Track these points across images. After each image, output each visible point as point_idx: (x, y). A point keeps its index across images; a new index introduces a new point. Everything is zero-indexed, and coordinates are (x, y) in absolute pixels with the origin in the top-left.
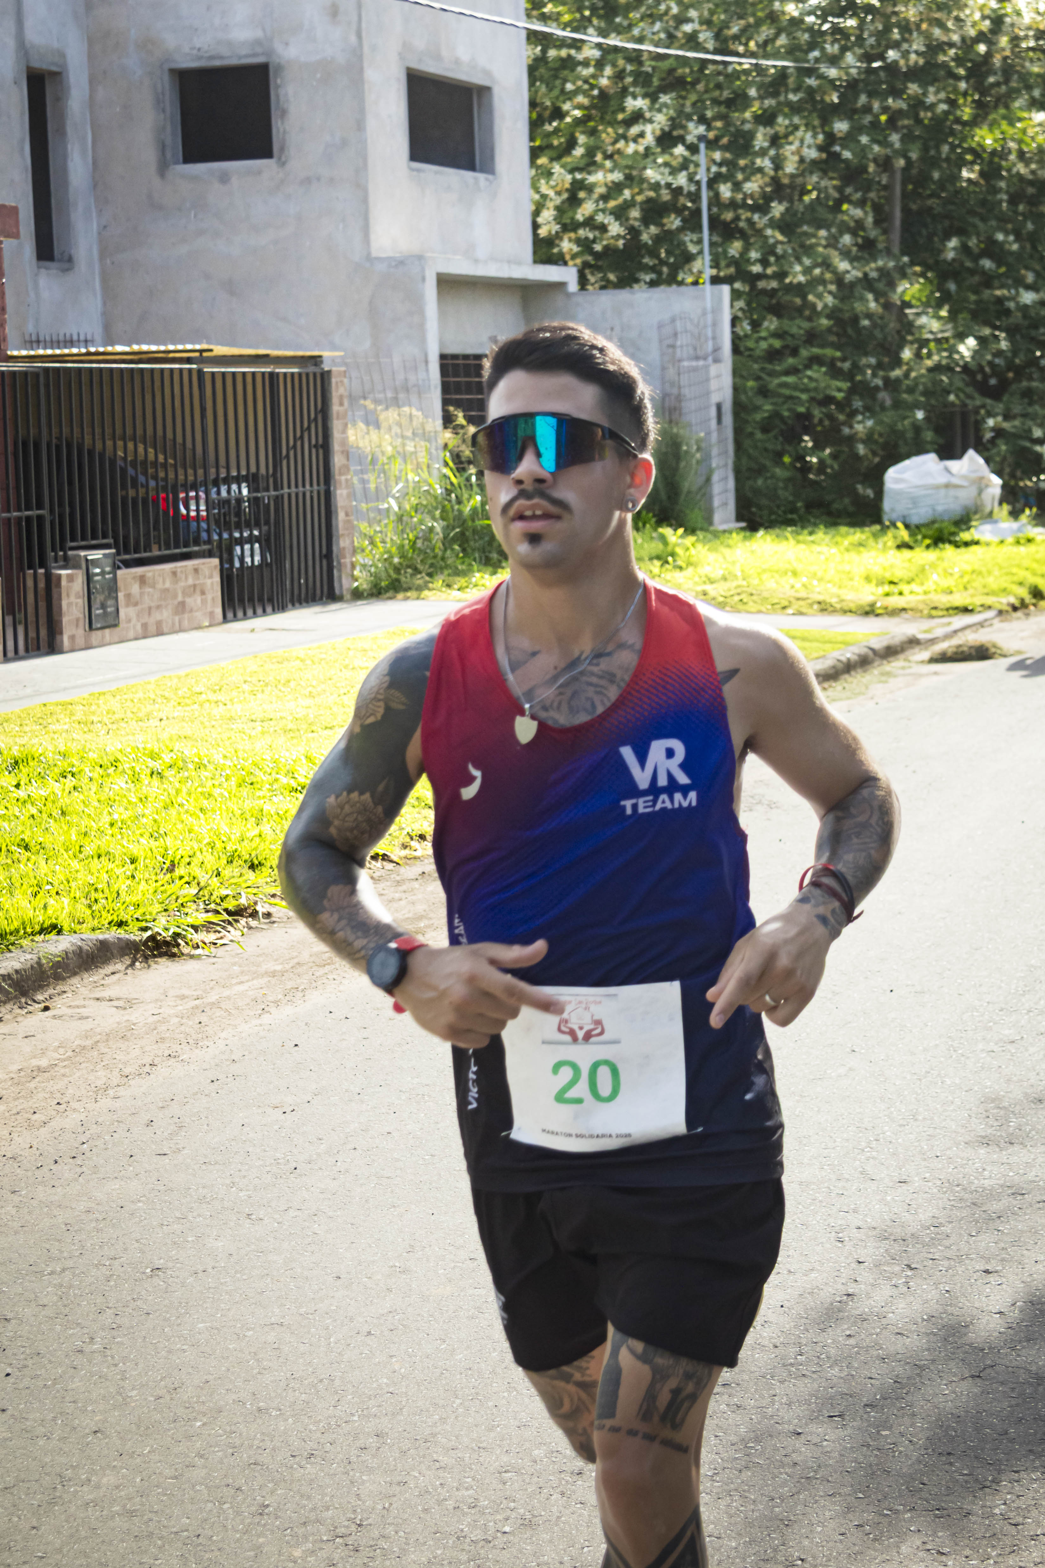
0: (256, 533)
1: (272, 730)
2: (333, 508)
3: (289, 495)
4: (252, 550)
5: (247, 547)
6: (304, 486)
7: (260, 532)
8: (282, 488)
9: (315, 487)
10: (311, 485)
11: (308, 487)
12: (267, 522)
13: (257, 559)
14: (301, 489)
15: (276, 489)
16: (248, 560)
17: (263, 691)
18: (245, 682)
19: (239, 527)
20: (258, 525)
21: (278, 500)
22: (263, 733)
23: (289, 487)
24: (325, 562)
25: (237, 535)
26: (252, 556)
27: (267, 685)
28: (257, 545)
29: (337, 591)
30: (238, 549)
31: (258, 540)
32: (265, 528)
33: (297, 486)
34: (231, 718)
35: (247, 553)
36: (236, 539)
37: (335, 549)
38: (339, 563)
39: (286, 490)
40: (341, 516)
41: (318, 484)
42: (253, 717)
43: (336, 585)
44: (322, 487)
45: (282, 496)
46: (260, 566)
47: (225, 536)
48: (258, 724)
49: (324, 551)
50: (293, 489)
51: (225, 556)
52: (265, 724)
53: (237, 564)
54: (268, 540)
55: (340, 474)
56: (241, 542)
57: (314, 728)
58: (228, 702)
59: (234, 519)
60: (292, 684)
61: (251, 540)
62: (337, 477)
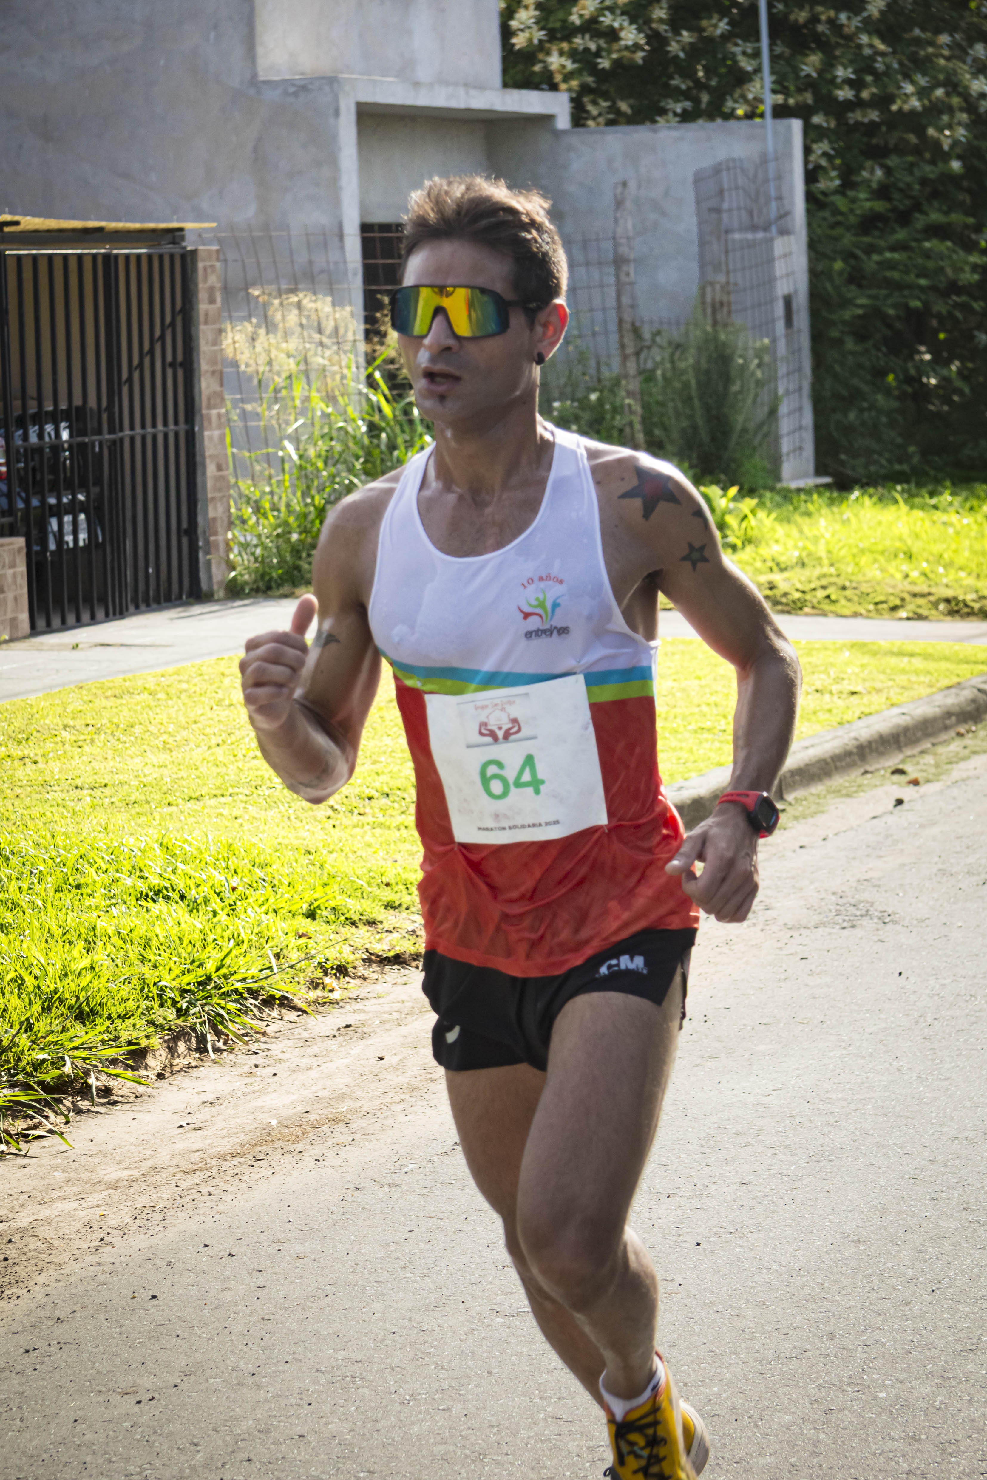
0: (81, 497)
1: (107, 801)
2: (198, 459)
3: (132, 439)
4: (75, 523)
5: (68, 519)
6: (154, 425)
7: (87, 497)
8: (121, 429)
9: (172, 427)
10: (165, 424)
11: (160, 427)
12: (99, 482)
13: (83, 536)
14: (149, 430)
15: (112, 431)
16: (69, 538)
17: (92, 741)
18: (65, 727)
19: (55, 489)
20: (84, 486)
21: (115, 446)
22: (93, 807)
23: (132, 428)
24: (185, 541)
25: (52, 501)
26: (75, 533)
27: (98, 732)
28: (82, 516)
29: (204, 586)
30: (54, 523)
31: (84, 508)
32: (95, 490)
33: (143, 426)
34: (45, 784)
35: (68, 528)
36: (51, 507)
37: (200, 520)
38: (207, 542)
39: (127, 432)
40: (211, 469)
41: (176, 423)
42: (79, 782)
43: (203, 575)
44: (182, 427)
45: (122, 440)
46: (87, 547)
47: (35, 502)
48: (85, 792)
49: (185, 525)
50: (138, 430)
51: (34, 532)
52: (97, 793)
53: (52, 546)
54: (99, 509)
55: (209, 407)
56: (58, 512)
57: (171, 799)
58: (39, 759)
59: (48, 477)
60: (138, 729)
61: (74, 509)
62: (204, 411)
